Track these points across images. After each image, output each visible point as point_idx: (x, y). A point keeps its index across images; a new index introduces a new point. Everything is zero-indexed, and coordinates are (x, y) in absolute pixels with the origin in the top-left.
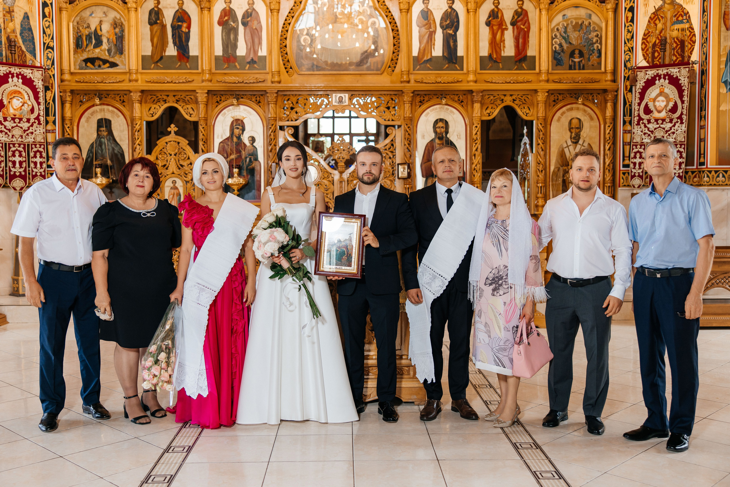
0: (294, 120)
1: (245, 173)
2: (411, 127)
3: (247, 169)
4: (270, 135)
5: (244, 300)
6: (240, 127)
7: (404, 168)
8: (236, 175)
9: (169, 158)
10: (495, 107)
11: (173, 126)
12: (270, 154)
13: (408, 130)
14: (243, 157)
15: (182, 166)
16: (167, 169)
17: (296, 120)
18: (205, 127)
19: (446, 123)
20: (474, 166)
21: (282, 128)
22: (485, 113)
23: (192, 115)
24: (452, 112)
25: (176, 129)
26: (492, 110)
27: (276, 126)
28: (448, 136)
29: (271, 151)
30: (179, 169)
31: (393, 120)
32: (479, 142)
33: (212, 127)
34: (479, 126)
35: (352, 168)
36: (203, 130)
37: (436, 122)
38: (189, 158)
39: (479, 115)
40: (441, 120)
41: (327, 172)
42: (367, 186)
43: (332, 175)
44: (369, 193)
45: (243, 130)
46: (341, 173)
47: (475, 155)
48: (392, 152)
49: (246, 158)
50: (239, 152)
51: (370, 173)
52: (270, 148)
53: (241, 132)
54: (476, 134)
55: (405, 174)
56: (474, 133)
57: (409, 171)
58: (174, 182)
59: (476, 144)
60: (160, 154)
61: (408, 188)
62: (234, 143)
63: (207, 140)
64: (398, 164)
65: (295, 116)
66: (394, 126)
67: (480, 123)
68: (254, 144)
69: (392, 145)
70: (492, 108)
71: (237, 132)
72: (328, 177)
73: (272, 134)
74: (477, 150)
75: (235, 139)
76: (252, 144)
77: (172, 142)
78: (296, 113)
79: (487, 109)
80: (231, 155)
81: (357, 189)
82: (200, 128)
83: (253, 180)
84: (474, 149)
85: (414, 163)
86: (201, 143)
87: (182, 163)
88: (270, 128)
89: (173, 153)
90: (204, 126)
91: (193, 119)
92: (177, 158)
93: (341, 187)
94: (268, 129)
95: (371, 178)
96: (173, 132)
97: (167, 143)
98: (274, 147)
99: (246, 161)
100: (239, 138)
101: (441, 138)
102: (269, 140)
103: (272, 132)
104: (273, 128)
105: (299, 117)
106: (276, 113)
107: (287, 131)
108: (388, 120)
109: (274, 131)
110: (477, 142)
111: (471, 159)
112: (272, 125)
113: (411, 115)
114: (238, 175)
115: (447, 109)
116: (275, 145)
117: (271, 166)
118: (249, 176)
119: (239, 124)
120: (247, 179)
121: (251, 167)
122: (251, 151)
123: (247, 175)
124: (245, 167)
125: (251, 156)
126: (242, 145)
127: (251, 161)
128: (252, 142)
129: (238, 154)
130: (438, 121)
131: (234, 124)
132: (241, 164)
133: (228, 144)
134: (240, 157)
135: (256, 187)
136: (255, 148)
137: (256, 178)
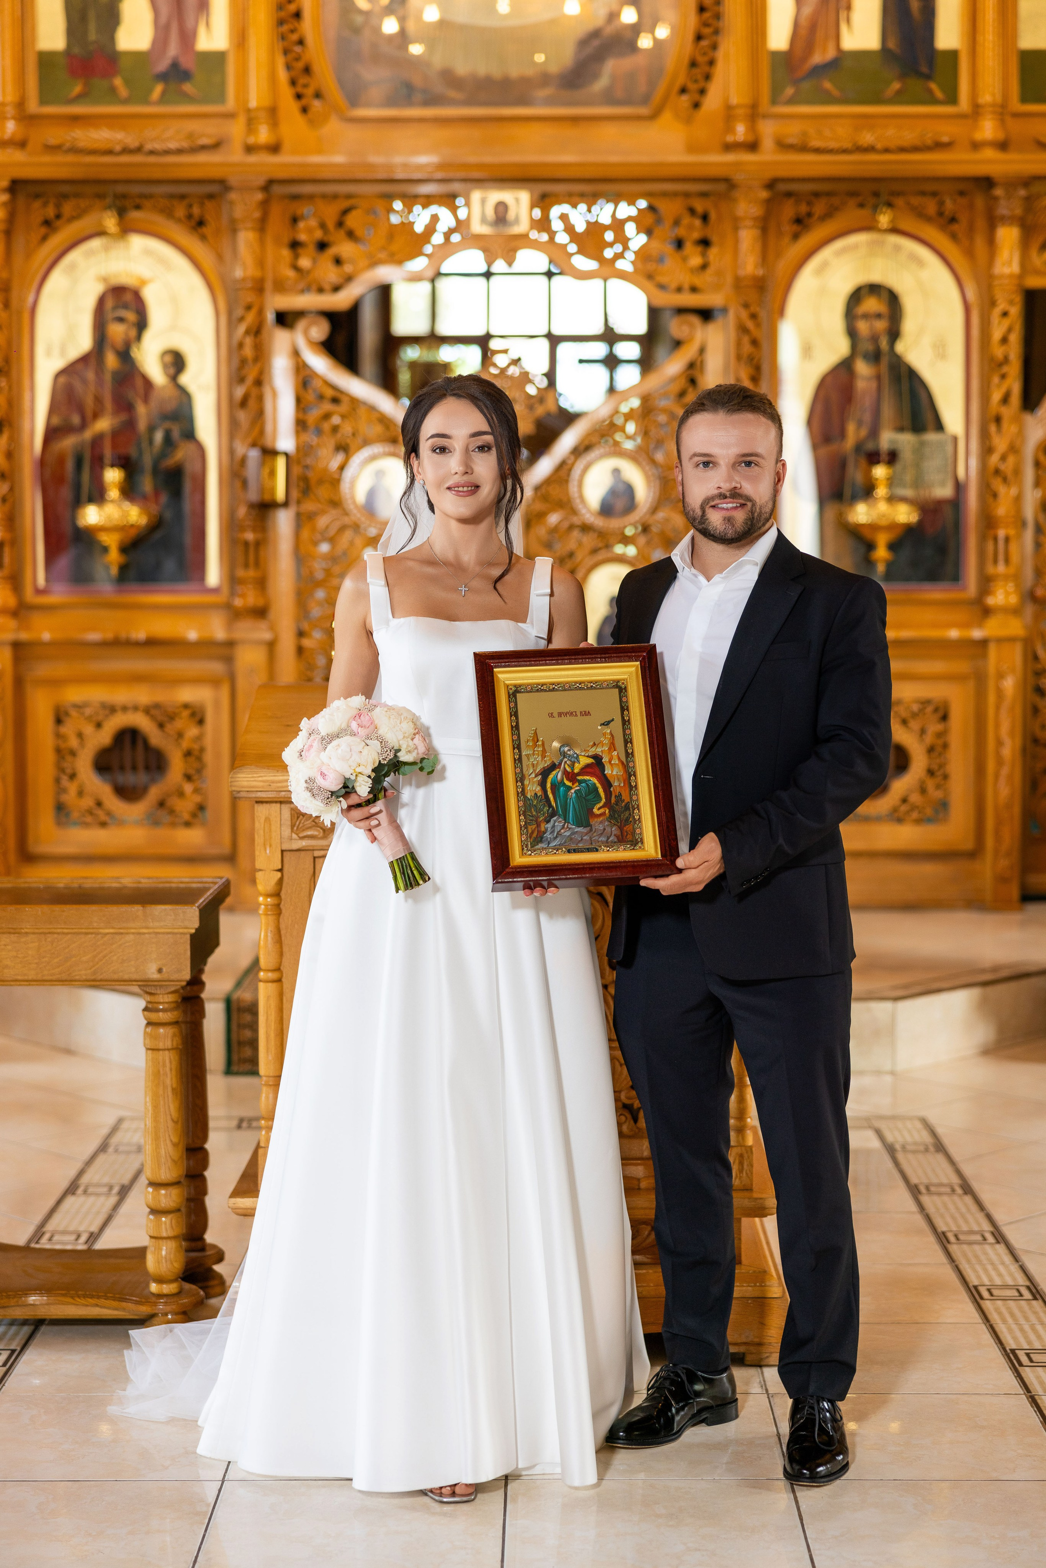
0: (327, 287)
1: (147, 484)
2: (763, 314)
3: (155, 471)
4: (241, 345)
6: (131, 316)
8: (113, 493)
12: (242, 416)
13: (750, 324)
14: (142, 425)
17: (336, 289)
18: (3, 316)
19: (893, 300)
20: (994, 459)
21: (284, 319)
22: (1039, 263)
24: (913, 257)
27: (261, 312)
28: (900, 347)
29: (244, 403)
31: (694, 289)
32: (1014, 369)
33: (27, 315)
34: (1016, 311)
37: (856, 297)
39: (1015, 268)
40: (874, 289)
44: (719, 575)
45: (142, 325)
47: (998, 420)
49: (151, 429)
50: (125, 406)
51: (736, 495)
52: (239, 392)
53: (133, 333)
54: (1004, 340)
56: (997, 334)
59: (1003, 377)
62: (108, 377)
63: (7, 360)
65: (331, 274)
66: (699, 312)
67: (1018, 299)
68: (185, 379)
69: (693, 381)
71: (117, 331)
73: (249, 341)
74: (1005, 400)
75: (111, 361)
76: (174, 378)
78: (338, 261)
80: (95, 416)
83: (179, 515)
84: (996, 396)
88: (241, 319)
94: (234, 321)
95: (738, 517)
98: (254, 392)
99: (151, 441)
100: (125, 356)
101: (875, 357)
102: (236, 362)
103: (247, 332)
104: (250, 317)
105: (349, 279)
106: (261, 263)
107: (306, 333)
108: (679, 290)
109: (257, 331)
110: (1005, 369)
111: (984, 435)
112: (249, 308)
113: (760, 272)
114: (120, 495)
115: (897, 248)
116: (259, 383)
117: (243, 461)
118: (164, 498)
119: (126, 306)
120: (154, 509)
121: (170, 462)
122: (171, 406)
123: (157, 493)
124: (147, 461)
125: (167, 425)
126: (139, 383)
127: (168, 440)
128: (172, 371)
129: (123, 417)
130: (863, 292)
131: (109, 303)
132: (133, 452)
133: (84, 382)
134: (130, 424)
135: (188, 539)
136: (185, 395)
137: (188, 506)
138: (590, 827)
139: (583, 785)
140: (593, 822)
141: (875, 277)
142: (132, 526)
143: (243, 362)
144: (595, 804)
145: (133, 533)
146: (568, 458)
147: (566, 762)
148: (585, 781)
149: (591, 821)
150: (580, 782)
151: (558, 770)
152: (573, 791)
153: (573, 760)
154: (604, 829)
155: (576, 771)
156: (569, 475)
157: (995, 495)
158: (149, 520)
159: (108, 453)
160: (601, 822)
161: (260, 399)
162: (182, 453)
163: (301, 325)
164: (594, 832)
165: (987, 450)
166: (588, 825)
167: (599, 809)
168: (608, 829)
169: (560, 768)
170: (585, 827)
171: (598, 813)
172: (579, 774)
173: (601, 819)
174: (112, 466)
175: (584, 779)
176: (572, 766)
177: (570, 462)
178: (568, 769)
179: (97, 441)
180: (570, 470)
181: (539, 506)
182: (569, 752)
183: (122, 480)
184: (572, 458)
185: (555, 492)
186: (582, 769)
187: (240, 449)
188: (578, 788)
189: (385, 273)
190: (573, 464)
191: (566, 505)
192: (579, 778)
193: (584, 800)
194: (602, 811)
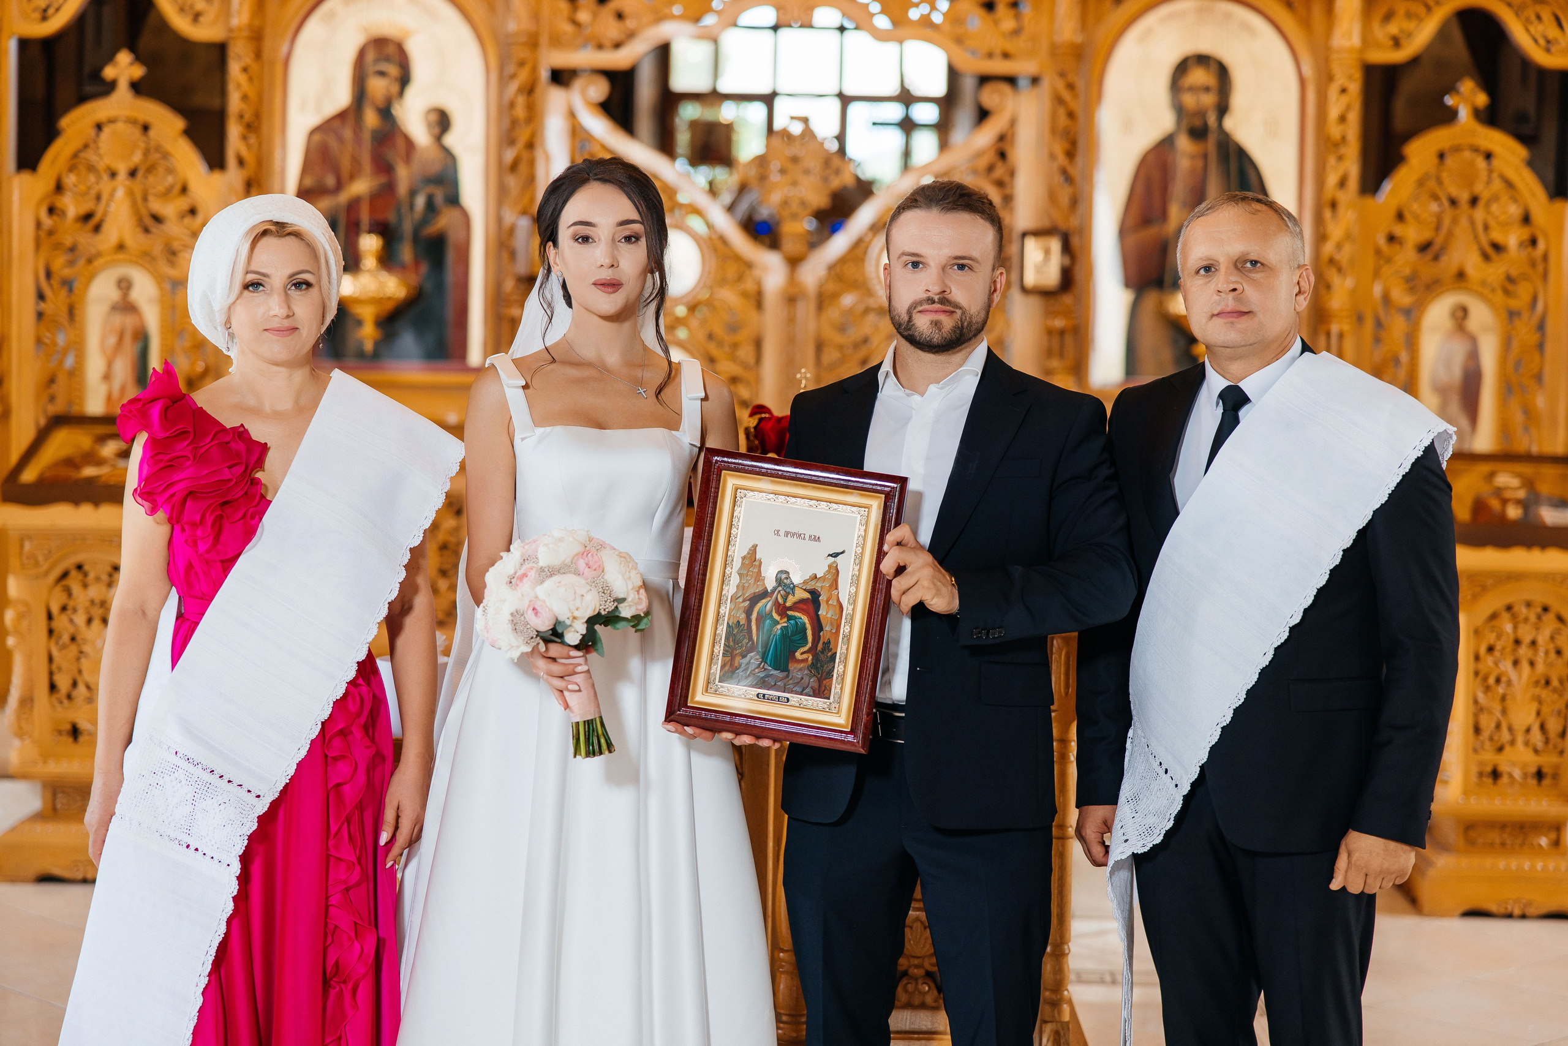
0: (607, 43)
1: (406, 253)
2: (1080, 84)
3: (416, 239)
4: (512, 105)
5: (384, 838)
6: (393, 70)
7: (1047, 252)
8: (369, 262)
9: (105, 185)
10: (1422, 10)
11: (124, 58)
12: (512, 182)
13: (1066, 95)
14: (402, 188)
15: (157, 219)
16: (97, 229)
17: (617, 45)
18: (254, 67)
19: (1222, 72)
20: (1328, 248)
21: (561, 77)
22: (1382, 33)
23: (201, 19)
24: (1246, 27)
25: (138, 72)
26: (1410, 25)
27: (534, 69)
28: (1229, 123)
29: (514, 167)
30: (146, 230)
31: (1006, 55)
32: (1352, 151)
33: (279, 68)
34: (1355, 87)
35: (839, 244)
36: (242, 78)
37: (1182, 68)
38: (184, 190)
39: (1356, 41)
40: (1202, 60)
41: (738, 258)
42: (928, 357)
43: (757, 272)
44: (933, 388)
45: (404, 80)
46: (794, 262)
47: (1334, 205)
48: (1000, 184)
49: (413, 193)
50: (383, 167)
51: (945, 300)
52: (510, 155)
53: (395, 88)
54: (1342, 119)
55: (1051, 276)
56: (1334, 112)
57: (1067, 261)
58: (124, 285)
59: (1340, 158)
60: (72, 168)
61: (1062, 333)
62: (367, 136)
63: (257, 115)
64: (1024, 235)
65: (611, 29)
66: (1011, 80)
67: (1358, 75)
68: (450, 140)
69: (1002, 155)
70: (1409, 15)
71: (378, 87)
72: (740, 278)
73: (521, 100)
74: (1342, 183)
75: (371, 119)
76: (439, 138)
77: (120, 126)
78: (620, 16)
79: (1388, 17)
80: (352, 177)
81: (887, 367)
82: (234, 69)
83: (439, 285)
84: (1332, 179)
85: (1085, 230)
86: (234, 131)
87: (156, 206)
88: (513, 77)
89: (122, 169)
90: (248, 60)
91: (203, 32)
92: (137, 186)
93: (791, 320)
94: (504, 80)
95: (948, 323)
96: (123, 87)
97: (99, 127)
98: (525, 155)
99: (412, 207)
100: (386, 113)
101: (1198, 133)
102: (506, 123)
103: (520, 90)
104: (523, 75)
105: (631, 35)
106: (536, 16)
107: (583, 93)
108: (990, 55)
109: (530, 90)
110: (1343, 150)
111: (1319, 220)
112: (521, 64)
113: (1079, 39)
114: (377, 263)
115: (1228, 16)
116: (530, 146)
117: (512, 230)
118: (424, 268)
119: (388, 59)
120: (414, 279)
121: (431, 230)
122: (435, 168)
123: (417, 263)
124: (407, 228)
125: (431, 189)
126: (400, 143)
127: (430, 206)
128: (437, 130)
129: (382, 179)
130: (1190, 62)
131: (370, 56)
132: (391, 217)
133: (341, 140)
134: (388, 189)
135: (450, 313)
136: (449, 156)
137: (450, 276)
138: (787, 673)
139: (792, 622)
140: (792, 667)
141: (1204, 46)
142: (389, 298)
143: (514, 123)
144: (799, 647)
145: (389, 306)
146: (866, 234)
147: (779, 591)
148: (794, 618)
149: (790, 665)
150: (790, 618)
151: (769, 599)
152: (779, 627)
153: (788, 590)
154: (802, 678)
155: (788, 604)
156: (865, 253)
157: (1328, 287)
158: (408, 292)
159: (365, 217)
160: (800, 670)
161: (532, 163)
162: (446, 220)
163: (578, 84)
164: (791, 679)
165: (1321, 237)
166: (785, 669)
167: (802, 654)
168: (806, 679)
169: (771, 597)
170: (782, 671)
171: (800, 658)
172: (790, 609)
173: (802, 665)
174: (370, 232)
175: (794, 616)
176: (785, 599)
177: (867, 239)
178: (780, 601)
179: (353, 205)
180: (867, 248)
181: (831, 287)
182: (785, 581)
183: (380, 248)
184: (870, 235)
185: (850, 271)
186: (795, 603)
187: (510, 216)
188: (786, 625)
189: (667, 30)
190: (870, 242)
191: (861, 286)
192: (790, 613)
193: (788, 640)
194: (805, 656)
